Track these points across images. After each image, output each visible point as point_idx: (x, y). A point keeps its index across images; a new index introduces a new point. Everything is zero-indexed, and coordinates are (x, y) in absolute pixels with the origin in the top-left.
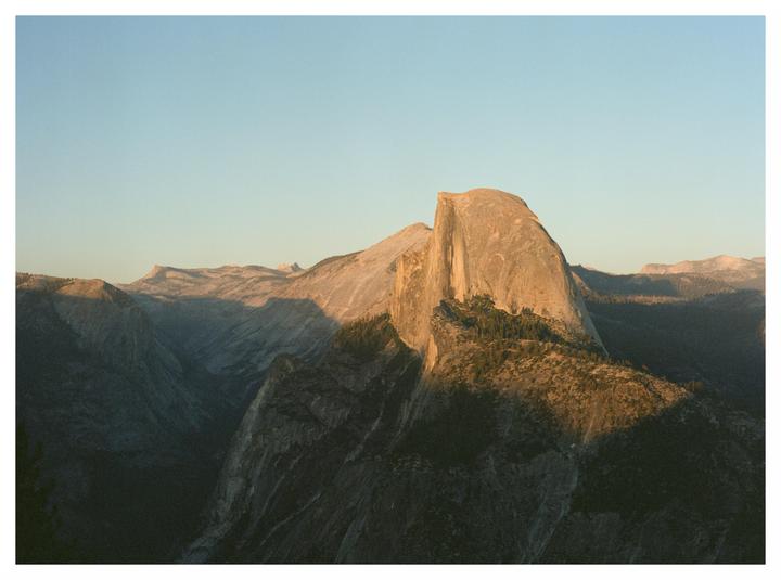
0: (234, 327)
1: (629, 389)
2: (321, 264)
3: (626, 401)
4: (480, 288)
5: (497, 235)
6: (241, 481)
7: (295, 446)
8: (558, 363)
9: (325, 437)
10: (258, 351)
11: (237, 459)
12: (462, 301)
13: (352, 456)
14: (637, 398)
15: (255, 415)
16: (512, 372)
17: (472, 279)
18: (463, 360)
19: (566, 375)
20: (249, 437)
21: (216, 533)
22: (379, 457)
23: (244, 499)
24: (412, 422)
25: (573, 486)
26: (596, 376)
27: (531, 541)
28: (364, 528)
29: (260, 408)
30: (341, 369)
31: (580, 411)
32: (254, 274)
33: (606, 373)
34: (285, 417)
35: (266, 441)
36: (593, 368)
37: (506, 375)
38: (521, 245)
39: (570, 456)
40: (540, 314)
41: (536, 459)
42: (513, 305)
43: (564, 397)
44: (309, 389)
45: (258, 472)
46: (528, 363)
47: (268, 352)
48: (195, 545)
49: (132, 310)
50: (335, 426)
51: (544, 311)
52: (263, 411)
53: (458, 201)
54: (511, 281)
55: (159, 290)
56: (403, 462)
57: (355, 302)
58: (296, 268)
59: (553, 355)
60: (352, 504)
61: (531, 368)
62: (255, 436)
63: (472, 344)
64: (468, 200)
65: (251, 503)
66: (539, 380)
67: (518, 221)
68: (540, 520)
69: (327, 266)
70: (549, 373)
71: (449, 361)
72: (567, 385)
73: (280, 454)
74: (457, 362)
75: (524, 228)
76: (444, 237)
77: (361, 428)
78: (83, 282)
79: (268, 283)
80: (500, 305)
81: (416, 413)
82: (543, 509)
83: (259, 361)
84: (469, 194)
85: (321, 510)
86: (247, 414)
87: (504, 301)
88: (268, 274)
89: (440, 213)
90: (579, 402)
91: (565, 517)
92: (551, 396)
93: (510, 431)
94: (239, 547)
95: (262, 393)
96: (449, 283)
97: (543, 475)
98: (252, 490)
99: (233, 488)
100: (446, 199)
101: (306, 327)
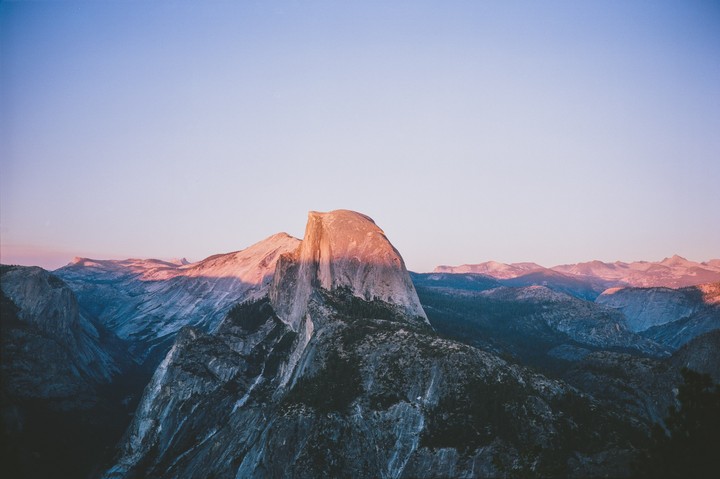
0: (139, 304)
1: (460, 356)
2: (208, 259)
3: (457, 365)
4: (342, 280)
5: (355, 243)
6: (150, 421)
7: (195, 395)
8: (406, 337)
9: (219, 388)
10: (157, 322)
11: (149, 405)
12: (329, 289)
13: (240, 403)
14: (466, 364)
15: (164, 372)
16: (371, 343)
17: (337, 274)
18: (334, 334)
19: (412, 347)
20: (159, 388)
21: (129, 461)
22: (264, 404)
23: (153, 435)
24: (295, 379)
25: (421, 428)
26: (435, 347)
27: (390, 469)
28: (261, 460)
29: (169, 366)
30: (233, 338)
31: (424, 372)
32: (154, 265)
33: (441, 345)
34: (189, 373)
35: (173, 391)
36: (432, 341)
37: (367, 346)
38: (373, 251)
39: (417, 405)
40: (386, 301)
41: (391, 408)
42: (367, 294)
43: (412, 362)
44: (208, 353)
45: (165, 415)
46: (384, 337)
47: (166, 324)
48: (113, 470)
49: (64, 290)
50: (227, 380)
51: (390, 299)
52: (171, 368)
53: (325, 219)
54: (366, 277)
55: (78, 275)
56: (292, 409)
57: (234, 288)
58: (184, 262)
59: (402, 331)
60: (242, 440)
61: (384, 341)
62: (163, 387)
63: (340, 322)
64: (332, 217)
65: (158, 439)
66: (393, 349)
67: (370, 234)
68: (396, 453)
69: (212, 262)
70: (399, 344)
71: (323, 334)
72: (413, 354)
73: (183, 401)
74: (330, 335)
75: (374, 238)
76: (313, 243)
77: (247, 382)
78: (24, 268)
79: (165, 272)
80: (358, 294)
81: (298, 372)
82: (398, 445)
83: (159, 330)
84: (333, 213)
85: (218, 444)
86: (157, 371)
87: (360, 291)
88: (164, 266)
89: (310, 226)
90: (423, 366)
91: (415, 452)
92: (401, 362)
93: (372, 386)
94: (148, 473)
95: (170, 355)
96: (316, 276)
97: (398, 420)
98: (160, 428)
99: (144, 426)
100: (316, 218)
101: (196, 306)
